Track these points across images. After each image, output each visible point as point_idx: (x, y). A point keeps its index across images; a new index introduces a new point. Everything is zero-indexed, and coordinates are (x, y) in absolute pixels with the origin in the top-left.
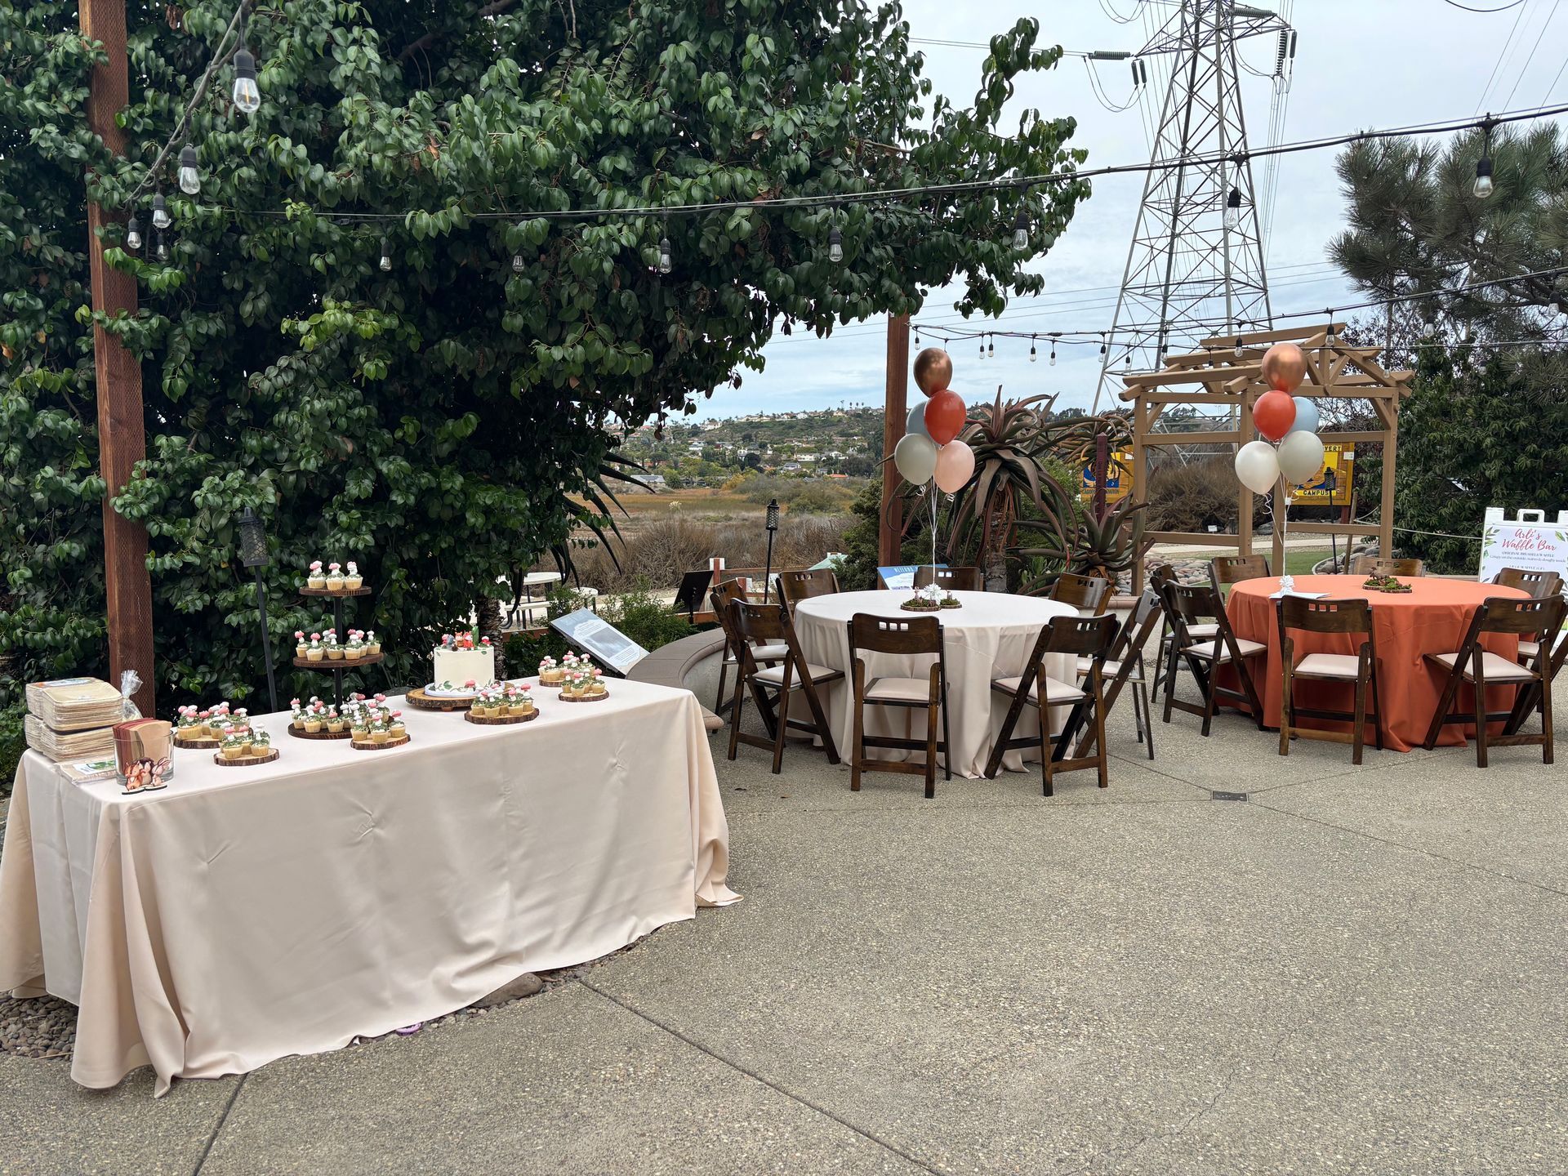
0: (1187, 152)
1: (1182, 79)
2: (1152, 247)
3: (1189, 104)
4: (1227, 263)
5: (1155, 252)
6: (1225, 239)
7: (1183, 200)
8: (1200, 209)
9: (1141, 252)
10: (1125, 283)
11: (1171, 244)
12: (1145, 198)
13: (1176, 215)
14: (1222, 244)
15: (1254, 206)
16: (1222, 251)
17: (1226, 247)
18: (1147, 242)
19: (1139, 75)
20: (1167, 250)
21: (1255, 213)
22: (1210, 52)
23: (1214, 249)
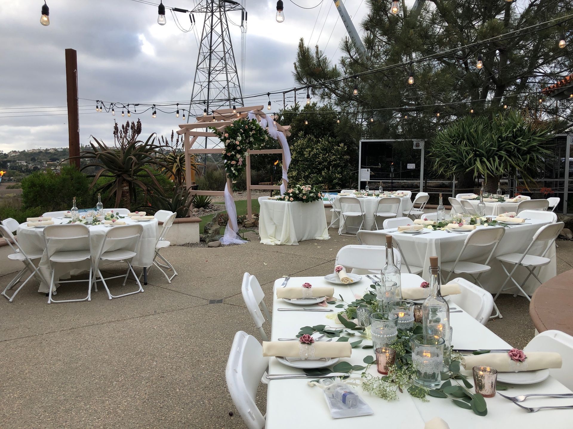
0: (212, 50)
1: (208, 23)
2: (201, 85)
3: (211, 32)
4: (229, 93)
5: (203, 87)
6: (228, 85)
7: (212, 69)
8: (218, 72)
9: (197, 87)
10: (192, 99)
11: (209, 85)
12: (198, 66)
13: (209, 74)
14: (227, 87)
15: (237, 73)
16: (227, 89)
17: (228, 87)
18: (199, 83)
19: (192, 19)
20: (207, 87)
21: (237, 76)
22: (217, 14)
23: (224, 88)
